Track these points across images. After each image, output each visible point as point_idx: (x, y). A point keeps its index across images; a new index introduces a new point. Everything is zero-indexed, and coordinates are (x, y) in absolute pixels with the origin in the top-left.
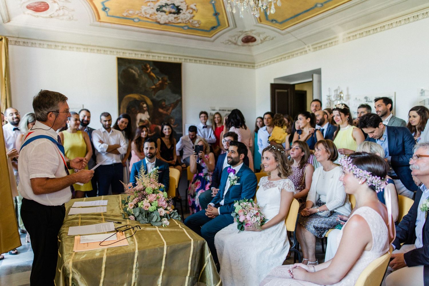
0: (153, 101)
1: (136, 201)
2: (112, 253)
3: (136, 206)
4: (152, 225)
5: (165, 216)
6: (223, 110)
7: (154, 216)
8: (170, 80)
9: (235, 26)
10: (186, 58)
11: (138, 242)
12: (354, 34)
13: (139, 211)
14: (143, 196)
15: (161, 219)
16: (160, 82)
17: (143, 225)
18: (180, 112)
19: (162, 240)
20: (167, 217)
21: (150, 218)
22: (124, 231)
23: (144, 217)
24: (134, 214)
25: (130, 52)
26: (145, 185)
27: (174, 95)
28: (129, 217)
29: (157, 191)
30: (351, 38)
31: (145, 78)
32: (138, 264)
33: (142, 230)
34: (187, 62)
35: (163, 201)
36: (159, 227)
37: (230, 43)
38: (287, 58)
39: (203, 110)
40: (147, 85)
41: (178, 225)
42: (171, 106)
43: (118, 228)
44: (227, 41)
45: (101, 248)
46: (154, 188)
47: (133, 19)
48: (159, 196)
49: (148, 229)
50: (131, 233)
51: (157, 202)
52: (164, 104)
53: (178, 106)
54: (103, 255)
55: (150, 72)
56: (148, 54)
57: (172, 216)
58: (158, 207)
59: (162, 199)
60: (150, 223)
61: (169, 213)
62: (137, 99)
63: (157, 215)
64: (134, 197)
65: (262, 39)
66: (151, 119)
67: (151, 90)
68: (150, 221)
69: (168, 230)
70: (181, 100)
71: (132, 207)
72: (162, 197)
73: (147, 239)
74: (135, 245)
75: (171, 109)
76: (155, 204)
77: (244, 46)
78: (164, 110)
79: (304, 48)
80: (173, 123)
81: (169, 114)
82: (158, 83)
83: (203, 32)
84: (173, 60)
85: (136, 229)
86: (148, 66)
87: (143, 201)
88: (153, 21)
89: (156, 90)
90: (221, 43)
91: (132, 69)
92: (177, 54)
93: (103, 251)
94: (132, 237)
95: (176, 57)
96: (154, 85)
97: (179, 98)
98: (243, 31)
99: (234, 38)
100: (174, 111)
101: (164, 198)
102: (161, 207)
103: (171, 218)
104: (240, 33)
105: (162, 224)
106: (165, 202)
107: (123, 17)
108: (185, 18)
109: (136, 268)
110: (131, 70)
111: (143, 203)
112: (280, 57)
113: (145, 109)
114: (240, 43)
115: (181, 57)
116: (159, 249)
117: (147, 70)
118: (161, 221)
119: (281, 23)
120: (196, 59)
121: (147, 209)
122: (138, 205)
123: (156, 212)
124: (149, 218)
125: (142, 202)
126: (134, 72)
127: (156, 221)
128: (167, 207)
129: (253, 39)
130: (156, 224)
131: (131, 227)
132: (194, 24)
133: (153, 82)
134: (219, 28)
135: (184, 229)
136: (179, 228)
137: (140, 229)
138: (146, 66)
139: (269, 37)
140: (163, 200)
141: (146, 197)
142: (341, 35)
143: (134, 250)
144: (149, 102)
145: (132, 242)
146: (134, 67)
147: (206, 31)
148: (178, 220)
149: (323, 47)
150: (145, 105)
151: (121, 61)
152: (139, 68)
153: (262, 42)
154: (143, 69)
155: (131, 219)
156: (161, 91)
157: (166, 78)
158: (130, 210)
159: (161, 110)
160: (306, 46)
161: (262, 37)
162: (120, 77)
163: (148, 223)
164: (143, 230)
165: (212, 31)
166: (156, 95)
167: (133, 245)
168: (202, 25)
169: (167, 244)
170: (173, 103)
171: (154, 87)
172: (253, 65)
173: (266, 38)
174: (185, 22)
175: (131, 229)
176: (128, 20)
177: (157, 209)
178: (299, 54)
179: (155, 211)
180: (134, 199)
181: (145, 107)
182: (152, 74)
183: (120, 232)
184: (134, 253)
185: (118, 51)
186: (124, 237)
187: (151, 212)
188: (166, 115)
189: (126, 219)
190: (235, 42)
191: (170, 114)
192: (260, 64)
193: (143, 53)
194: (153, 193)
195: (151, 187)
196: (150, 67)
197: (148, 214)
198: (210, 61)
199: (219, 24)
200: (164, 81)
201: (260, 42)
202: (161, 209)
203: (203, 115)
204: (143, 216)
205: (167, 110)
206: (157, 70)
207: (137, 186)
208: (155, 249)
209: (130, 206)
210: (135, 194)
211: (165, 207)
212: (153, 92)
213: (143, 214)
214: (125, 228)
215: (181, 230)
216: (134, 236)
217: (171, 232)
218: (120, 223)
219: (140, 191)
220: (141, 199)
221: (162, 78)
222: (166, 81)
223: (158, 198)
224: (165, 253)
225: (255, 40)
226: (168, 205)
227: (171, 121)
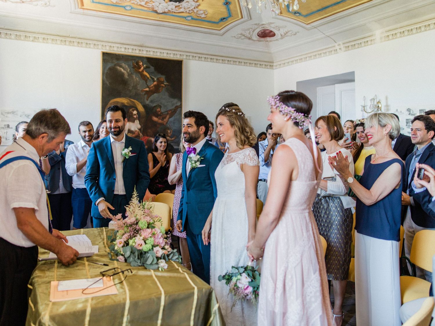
0: (145, 106)
1: (126, 237)
2: (98, 303)
3: (126, 243)
4: (146, 268)
5: (162, 258)
7: (148, 257)
8: (167, 81)
9: (249, 17)
10: (188, 54)
11: (130, 290)
12: (394, 32)
13: (130, 250)
14: (135, 231)
15: (158, 261)
16: (155, 83)
17: (134, 268)
18: (180, 121)
19: (158, 288)
20: (164, 258)
21: (144, 259)
22: (112, 275)
23: (137, 258)
24: (124, 254)
25: (119, 46)
26: (138, 217)
27: (172, 100)
28: (118, 258)
29: (152, 225)
30: (391, 37)
31: (136, 78)
32: (129, 316)
33: (134, 275)
34: (189, 59)
35: (160, 238)
36: (154, 270)
37: (243, 37)
38: (312, 57)
40: (139, 87)
41: (178, 269)
42: (168, 114)
43: (104, 272)
44: (240, 35)
45: (84, 297)
46: (149, 221)
47: (125, 7)
48: (156, 232)
49: (142, 273)
50: (120, 279)
51: (153, 239)
52: (159, 111)
53: (176, 114)
54: (86, 306)
55: (143, 71)
56: (141, 49)
57: (170, 257)
58: (154, 246)
59: (158, 235)
60: (143, 266)
61: (167, 253)
62: (126, 104)
63: (152, 256)
64: (123, 232)
65: (283, 34)
66: (142, 129)
67: (144, 93)
68: (143, 263)
69: (166, 274)
71: (122, 245)
72: (158, 233)
73: (140, 286)
74: (126, 293)
75: (168, 117)
76: (151, 241)
77: (261, 41)
78: (159, 119)
79: (334, 46)
80: (170, 135)
81: (165, 123)
82: (152, 85)
83: (210, 24)
84: (171, 57)
85: (126, 273)
86: (141, 64)
87: (136, 237)
88: (149, 10)
89: (149, 93)
90: (233, 37)
91: (121, 66)
92: (177, 49)
93: (86, 301)
94: (121, 283)
95: (176, 53)
96: (148, 87)
97: (179, 104)
98: (259, 24)
99: (248, 32)
100: (171, 119)
101: (161, 234)
102: (157, 246)
103: (169, 259)
104: (256, 26)
105: (159, 267)
106: (162, 239)
107: (112, 3)
108: (189, 7)
109: (127, 322)
110: (118, 68)
111: (136, 241)
112: (305, 56)
113: (135, 116)
114: (255, 37)
115: (182, 53)
116: (155, 300)
117: (140, 68)
118: (157, 264)
119: (306, 16)
120: (200, 56)
121: (141, 248)
122: (128, 242)
123: (151, 252)
124: (142, 259)
125: (134, 238)
126: (122, 70)
127: (151, 264)
128: (165, 245)
129: (272, 33)
130: (152, 267)
131: (120, 271)
132: (199, 14)
133: (146, 83)
134: (229, 19)
135: (186, 274)
136: (180, 272)
137: (132, 273)
138: (137, 63)
139: (291, 32)
140: (160, 236)
141: (139, 232)
142: (378, 33)
143: (125, 300)
144: (141, 108)
145: (121, 290)
146: (123, 65)
147: (214, 22)
148: (179, 262)
149: (356, 46)
150: (135, 112)
151: (107, 57)
152: (129, 66)
153: (282, 37)
154: (134, 67)
155: (120, 260)
156: (155, 94)
157: (163, 78)
158: (118, 249)
159: (155, 119)
160: (336, 44)
161: (282, 31)
162: (105, 77)
163: (141, 266)
164: (136, 274)
165: (222, 23)
166: (149, 99)
167: (124, 293)
168: (209, 15)
169: (165, 293)
170: (170, 110)
171: (147, 89)
172: (271, 64)
173: (287, 33)
174: (188, 12)
175: (121, 274)
176: (118, 8)
177: (152, 249)
178: (327, 54)
179: (150, 250)
180: (123, 234)
181: (135, 115)
182: (145, 73)
183: (107, 277)
184: (124, 304)
185: (104, 44)
186: (112, 283)
187: (145, 252)
188: (161, 124)
189: (113, 260)
190: (249, 36)
191: (167, 123)
192: (279, 63)
193: (135, 48)
194: (148, 228)
195: (146, 220)
196: (143, 65)
197: (142, 254)
198: (218, 58)
199: (230, 15)
200: (160, 82)
201: (280, 37)
202: (158, 248)
204: (135, 257)
205: (163, 119)
206: (152, 68)
207: (127, 219)
208: (150, 299)
209: (118, 244)
210: (126, 229)
211: (162, 245)
212: (146, 96)
213: (135, 254)
214: (113, 272)
215: (182, 276)
216: (124, 282)
217: (170, 277)
218: (107, 265)
219: (131, 225)
220: (133, 235)
221: (158, 79)
222: (162, 82)
223: (154, 234)
224: (163, 303)
225: (274, 35)
226: (166, 243)
227: (168, 132)
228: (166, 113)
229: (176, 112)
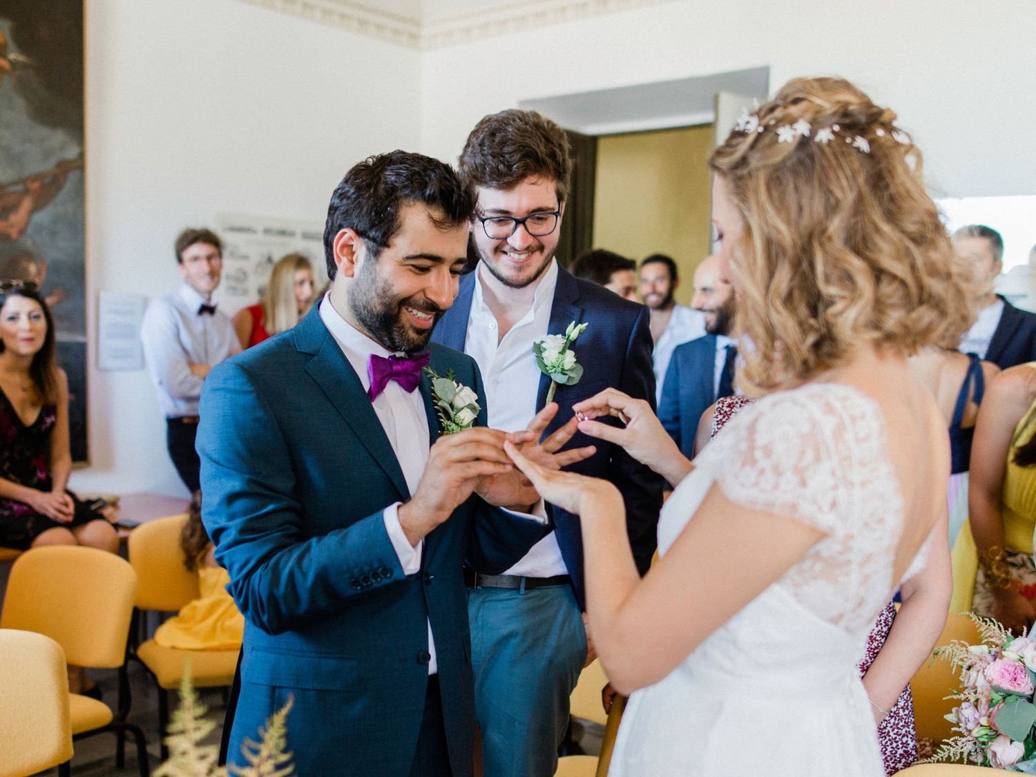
6: (282, 233)
18: (77, 226)
39: (198, 224)
42: (26, 192)
53: (63, 195)
70: (79, 164)
75: (27, 204)
81: (14, 233)
97: (71, 153)
100: (42, 217)
170: (37, 177)
191: (22, 232)
203: (199, 249)
205: (6, 214)
227: (24, 271)
228: (20, 188)
229: (59, 188)
